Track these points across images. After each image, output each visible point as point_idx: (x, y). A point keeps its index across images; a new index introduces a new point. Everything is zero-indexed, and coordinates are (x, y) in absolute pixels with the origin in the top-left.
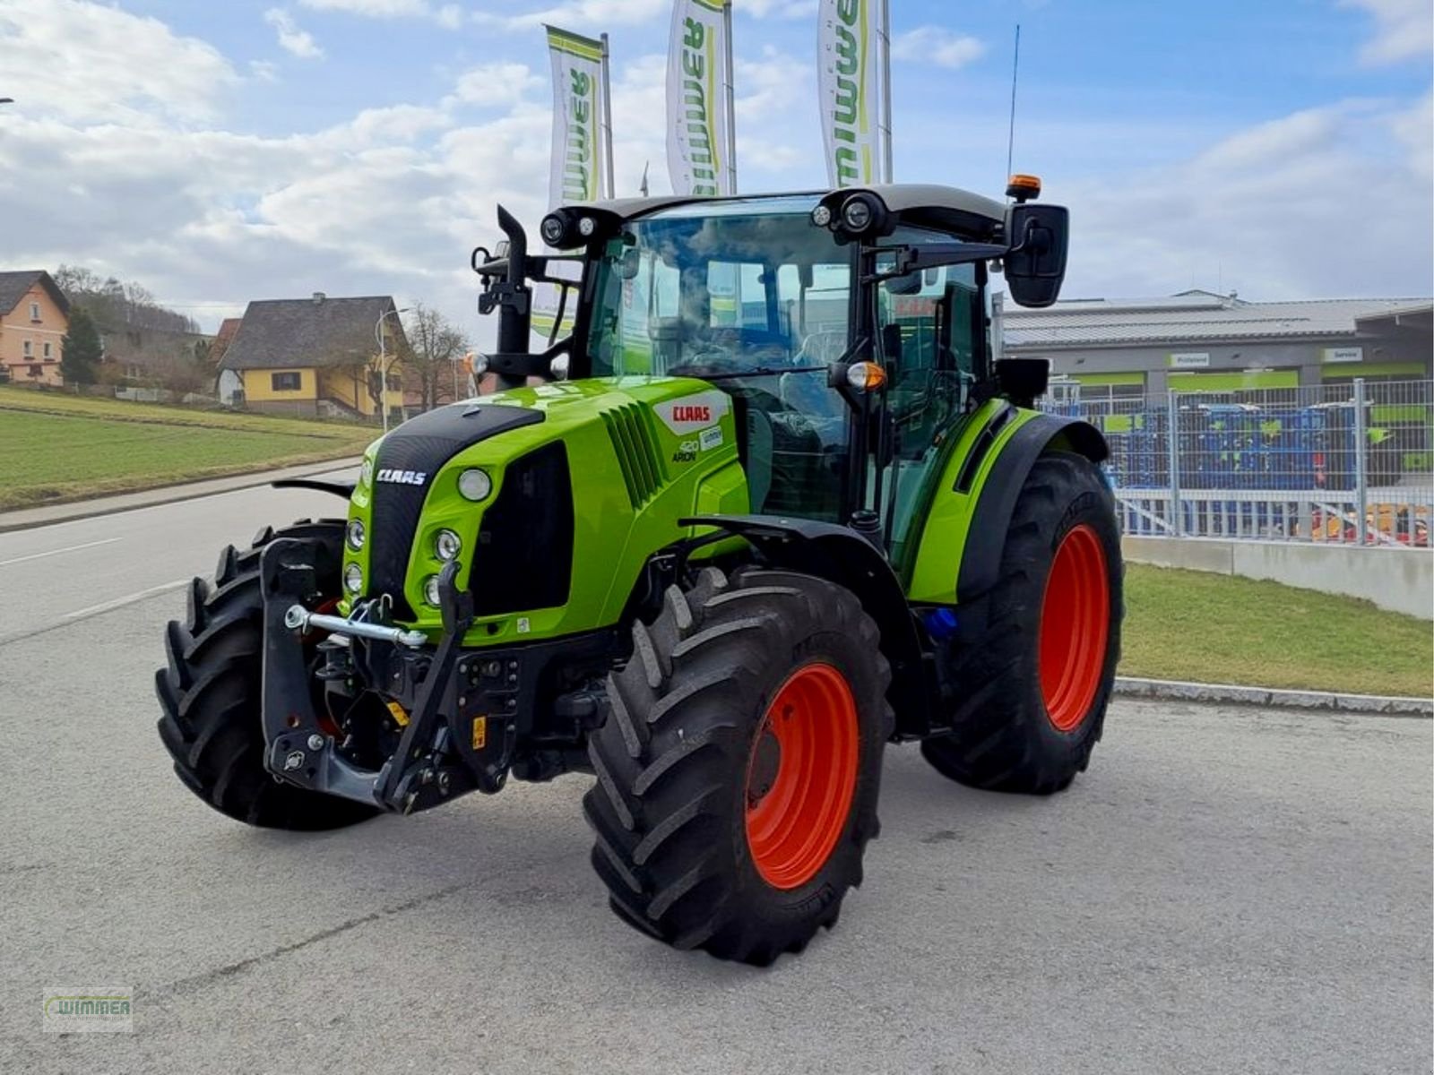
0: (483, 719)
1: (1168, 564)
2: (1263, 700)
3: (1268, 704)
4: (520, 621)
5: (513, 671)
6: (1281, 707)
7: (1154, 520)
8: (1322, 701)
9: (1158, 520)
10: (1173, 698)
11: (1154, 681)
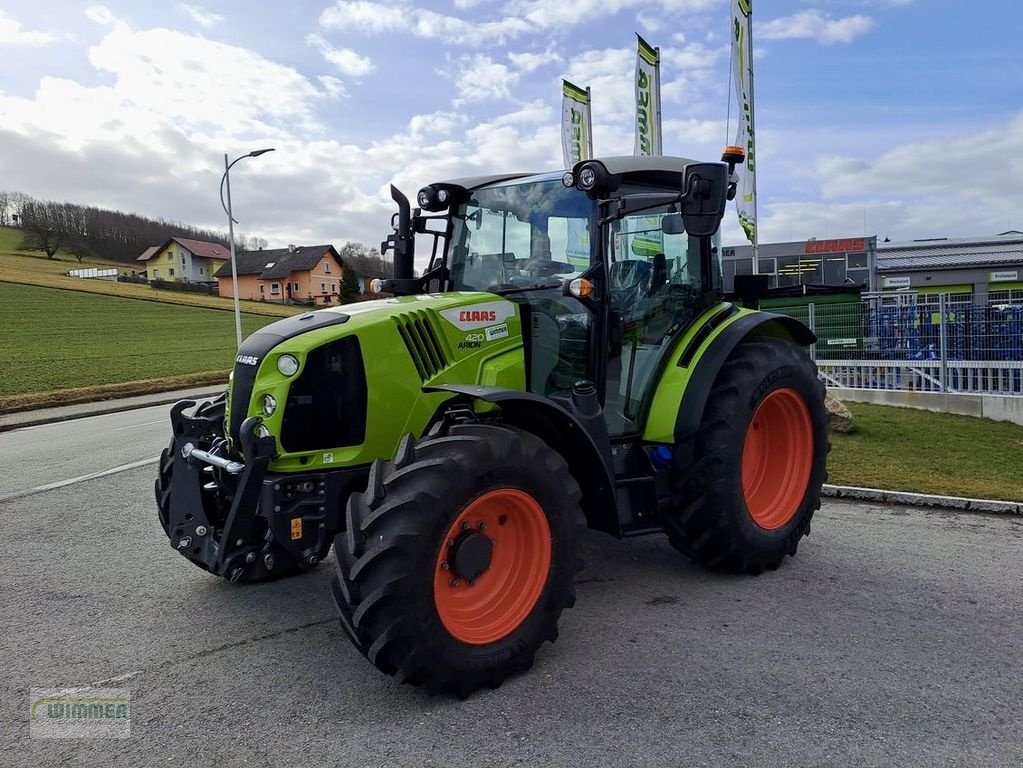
0: (299, 520)
1: (939, 410)
2: (963, 506)
3: (968, 509)
4: (325, 455)
5: (322, 488)
6: (977, 511)
7: (933, 380)
8: (1008, 508)
9: (935, 381)
10: (898, 503)
11: (886, 492)
